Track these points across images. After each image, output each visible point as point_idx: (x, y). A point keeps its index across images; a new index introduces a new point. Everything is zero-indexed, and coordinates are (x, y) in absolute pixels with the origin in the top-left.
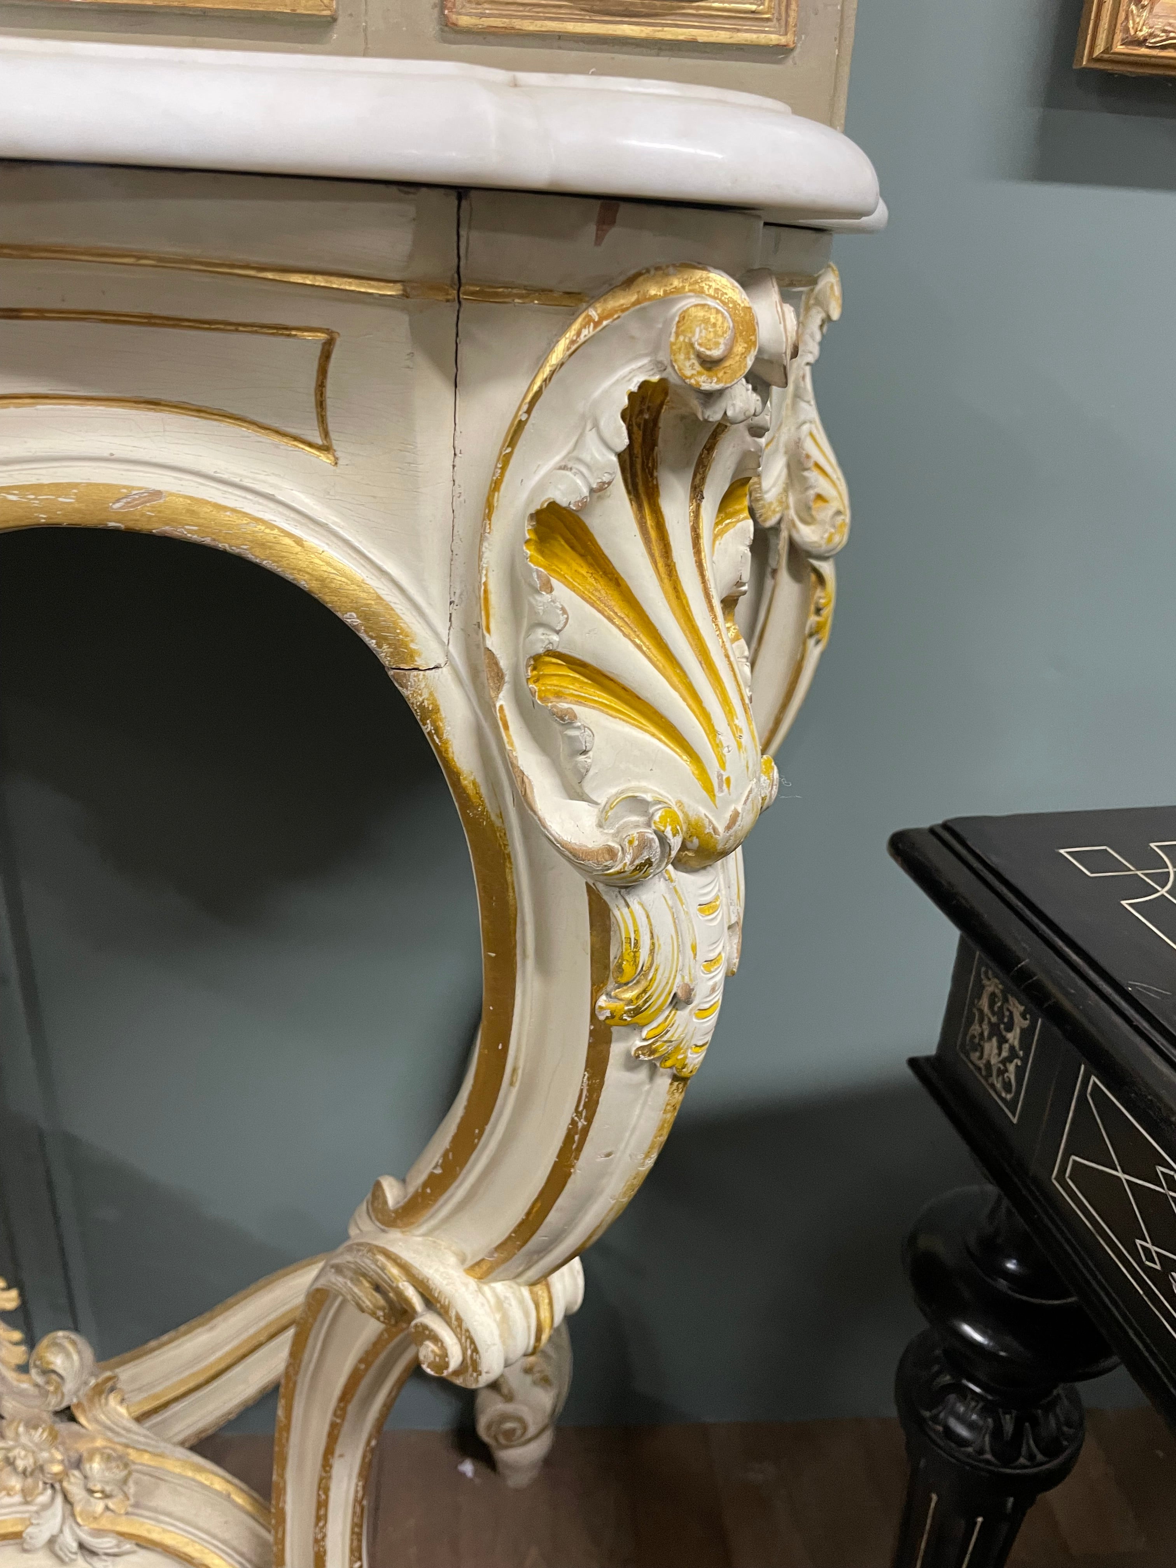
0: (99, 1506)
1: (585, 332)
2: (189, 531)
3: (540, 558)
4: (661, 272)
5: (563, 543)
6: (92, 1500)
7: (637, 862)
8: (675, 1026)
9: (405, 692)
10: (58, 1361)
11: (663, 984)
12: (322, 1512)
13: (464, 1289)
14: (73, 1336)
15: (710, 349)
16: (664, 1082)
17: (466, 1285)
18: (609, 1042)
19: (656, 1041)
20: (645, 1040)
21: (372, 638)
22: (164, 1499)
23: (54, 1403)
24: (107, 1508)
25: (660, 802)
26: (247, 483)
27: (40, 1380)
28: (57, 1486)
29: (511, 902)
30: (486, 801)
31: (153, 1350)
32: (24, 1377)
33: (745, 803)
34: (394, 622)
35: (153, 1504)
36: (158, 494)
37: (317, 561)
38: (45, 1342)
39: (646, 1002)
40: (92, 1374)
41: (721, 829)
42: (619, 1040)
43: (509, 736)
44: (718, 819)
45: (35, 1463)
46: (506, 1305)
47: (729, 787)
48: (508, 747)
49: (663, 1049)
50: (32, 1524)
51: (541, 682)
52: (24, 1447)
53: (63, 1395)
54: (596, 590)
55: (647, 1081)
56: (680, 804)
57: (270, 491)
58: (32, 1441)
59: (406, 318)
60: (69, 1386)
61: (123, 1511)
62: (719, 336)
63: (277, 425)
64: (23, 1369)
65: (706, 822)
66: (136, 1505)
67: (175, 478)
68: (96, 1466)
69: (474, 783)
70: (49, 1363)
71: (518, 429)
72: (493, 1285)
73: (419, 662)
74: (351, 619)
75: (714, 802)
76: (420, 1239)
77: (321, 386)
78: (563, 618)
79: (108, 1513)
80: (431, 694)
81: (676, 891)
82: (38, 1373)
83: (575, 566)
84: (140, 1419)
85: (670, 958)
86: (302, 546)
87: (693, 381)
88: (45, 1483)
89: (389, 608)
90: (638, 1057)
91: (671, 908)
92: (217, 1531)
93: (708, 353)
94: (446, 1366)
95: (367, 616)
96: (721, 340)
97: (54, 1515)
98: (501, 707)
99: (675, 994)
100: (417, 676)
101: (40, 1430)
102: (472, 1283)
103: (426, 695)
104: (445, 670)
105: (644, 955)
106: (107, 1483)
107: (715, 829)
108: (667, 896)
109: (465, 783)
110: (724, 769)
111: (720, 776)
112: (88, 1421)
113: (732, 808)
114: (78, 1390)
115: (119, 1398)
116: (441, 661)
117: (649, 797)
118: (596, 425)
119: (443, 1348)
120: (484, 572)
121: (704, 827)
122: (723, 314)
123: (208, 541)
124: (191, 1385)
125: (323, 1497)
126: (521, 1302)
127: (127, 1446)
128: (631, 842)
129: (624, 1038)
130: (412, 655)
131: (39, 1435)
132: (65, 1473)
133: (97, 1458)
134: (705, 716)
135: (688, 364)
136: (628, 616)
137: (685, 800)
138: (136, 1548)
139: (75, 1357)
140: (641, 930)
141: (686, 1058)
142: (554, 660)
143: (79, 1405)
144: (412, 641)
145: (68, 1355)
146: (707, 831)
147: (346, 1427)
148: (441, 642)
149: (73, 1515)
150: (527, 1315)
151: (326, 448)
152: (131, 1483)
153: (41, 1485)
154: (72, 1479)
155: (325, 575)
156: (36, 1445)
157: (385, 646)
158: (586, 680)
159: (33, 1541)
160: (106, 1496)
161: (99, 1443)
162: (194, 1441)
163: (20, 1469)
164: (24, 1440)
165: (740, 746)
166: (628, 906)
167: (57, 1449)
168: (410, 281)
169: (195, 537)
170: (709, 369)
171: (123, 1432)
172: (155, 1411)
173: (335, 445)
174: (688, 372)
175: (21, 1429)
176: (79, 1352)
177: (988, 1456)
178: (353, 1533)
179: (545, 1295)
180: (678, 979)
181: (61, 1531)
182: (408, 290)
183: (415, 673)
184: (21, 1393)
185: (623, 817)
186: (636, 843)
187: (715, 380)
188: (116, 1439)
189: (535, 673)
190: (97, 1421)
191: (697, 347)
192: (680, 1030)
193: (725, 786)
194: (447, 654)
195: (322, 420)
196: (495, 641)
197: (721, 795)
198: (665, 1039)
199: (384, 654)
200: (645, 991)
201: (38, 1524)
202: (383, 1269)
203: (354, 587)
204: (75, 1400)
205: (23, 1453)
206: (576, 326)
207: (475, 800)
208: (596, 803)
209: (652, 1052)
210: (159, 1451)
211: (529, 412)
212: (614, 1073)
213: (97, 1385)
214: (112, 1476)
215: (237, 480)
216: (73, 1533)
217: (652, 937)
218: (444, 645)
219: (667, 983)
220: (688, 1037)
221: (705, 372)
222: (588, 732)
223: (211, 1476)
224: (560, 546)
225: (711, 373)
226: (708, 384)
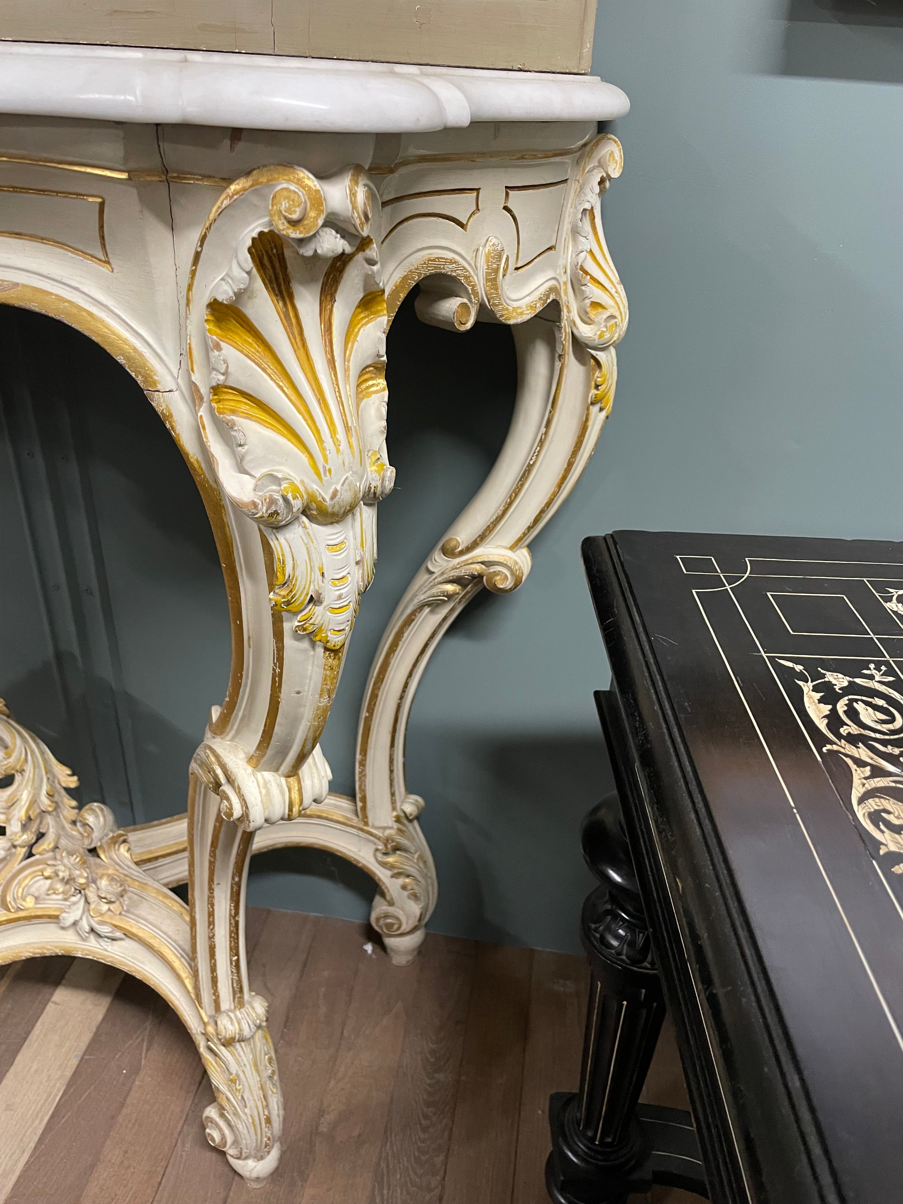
0: (105, 907)
1: (225, 202)
2: (33, 306)
3: (218, 331)
4: (266, 169)
5: (234, 322)
6: (102, 903)
7: (269, 512)
8: (315, 615)
9: (154, 404)
10: (91, 819)
11: (302, 588)
12: (211, 920)
13: (243, 771)
14: (102, 806)
15: (291, 214)
16: (320, 650)
17: (245, 770)
18: (282, 622)
19: (306, 623)
20: (299, 622)
21: (133, 371)
22: (143, 910)
23: (86, 843)
24: (109, 910)
25: (288, 479)
26: (64, 280)
27: (81, 830)
28: (83, 892)
29: (228, 534)
30: (206, 472)
31: (155, 826)
32: (74, 827)
33: (342, 485)
34: (144, 364)
35: (137, 912)
36: (17, 285)
37: (100, 326)
38: (87, 807)
39: (292, 598)
40: (112, 831)
41: (328, 499)
42: (287, 621)
43: (205, 433)
44: (326, 493)
45: (70, 875)
46: (268, 785)
47: (330, 474)
48: (205, 440)
49: (311, 629)
50: (65, 912)
51: (221, 403)
52: (65, 866)
53: (92, 840)
54: (258, 351)
55: (310, 649)
56: (302, 482)
57: (77, 285)
58: (69, 862)
59: (135, 191)
60: (96, 835)
61: (118, 913)
62: (296, 207)
63: (81, 247)
64: (74, 823)
65: (317, 493)
66: (128, 911)
67: (28, 276)
68: (104, 883)
69: (197, 461)
70: (86, 819)
71: (197, 256)
72: (263, 773)
73: (159, 387)
74: (121, 360)
75: (322, 482)
76: (229, 743)
77: (101, 227)
78: (224, 366)
79: (110, 913)
80: (167, 406)
81: (309, 535)
82: (81, 826)
83: (245, 337)
84: (137, 863)
85: (305, 572)
86: (93, 318)
87: (284, 232)
88: (76, 889)
89: (141, 355)
90: (297, 631)
91: (306, 544)
92: (170, 933)
93: (290, 216)
94: (232, 815)
95: (128, 358)
96: (298, 209)
97: (78, 909)
98: (201, 416)
99: (312, 596)
100: (158, 395)
101: (75, 856)
102: (250, 769)
103: (164, 407)
104: (176, 394)
105: (288, 570)
106: (109, 893)
107: (323, 498)
108: (304, 537)
109: (192, 460)
110: (327, 464)
111: (324, 467)
112: (106, 857)
113: (334, 487)
114: (102, 838)
115: (127, 848)
116: (174, 387)
117: (280, 475)
118: (236, 257)
119: (231, 804)
120: (188, 337)
121: (316, 496)
122: (298, 194)
123: (43, 312)
124: (174, 849)
125: (211, 909)
126: (280, 786)
127: (126, 875)
128: (265, 500)
129: (290, 620)
130: (155, 383)
131: (75, 860)
132: (87, 885)
133: (105, 878)
134: (317, 431)
135: (280, 222)
136: (276, 368)
137: (306, 480)
138: (123, 936)
139: (102, 819)
140: (285, 554)
141: (327, 636)
142: (230, 391)
143: (101, 847)
144: (155, 375)
145: (97, 817)
146: (319, 499)
147: (218, 865)
148: (173, 377)
149: (89, 910)
150: (283, 794)
151: (108, 263)
152: (125, 898)
153: (73, 890)
154: (91, 889)
155: (106, 334)
156: (72, 865)
157: (140, 377)
158: (253, 404)
159: (65, 922)
160: (110, 902)
161: (110, 871)
162: (174, 885)
163: (61, 877)
164: (66, 861)
165: (338, 451)
166: (277, 539)
167: (84, 869)
168: (132, 171)
169: (37, 310)
170: (294, 226)
171: (126, 868)
172: (149, 860)
173: (111, 261)
174: (281, 227)
175: (64, 854)
176: (104, 817)
177: (624, 957)
178: (231, 937)
179: (296, 784)
180: (312, 587)
181: (81, 919)
182: (132, 177)
183: (157, 393)
184: (72, 837)
185: (269, 486)
186: (268, 500)
187: (298, 232)
188: (121, 870)
189: (216, 397)
190: (111, 859)
191: (284, 213)
192: (319, 618)
193: (328, 474)
194: (178, 384)
195: (104, 246)
196: (196, 378)
197: (326, 478)
198: (311, 622)
199: (140, 380)
200: (291, 591)
201: (69, 912)
202: (208, 757)
203: (120, 342)
204: (99, 844)
205: (63, 868)
206: (222, 198)
207: (199, 471)
208: (255, 477)
209: (305, 630)
210: (145, 881)
211: (201, 246)
212: (288, 641)
213: (113, 837)
214: (112, 890)
215: (59, 279)
216: (88, 921)
217: (293, 560)
218: (176, 379)
219: (304, 588)
220: (326, 623)
221: (291, 227)
222: (241, 433)
223: (173, 902)
224: (233, 324)
225: (295, 228)
226: (295, 234)
